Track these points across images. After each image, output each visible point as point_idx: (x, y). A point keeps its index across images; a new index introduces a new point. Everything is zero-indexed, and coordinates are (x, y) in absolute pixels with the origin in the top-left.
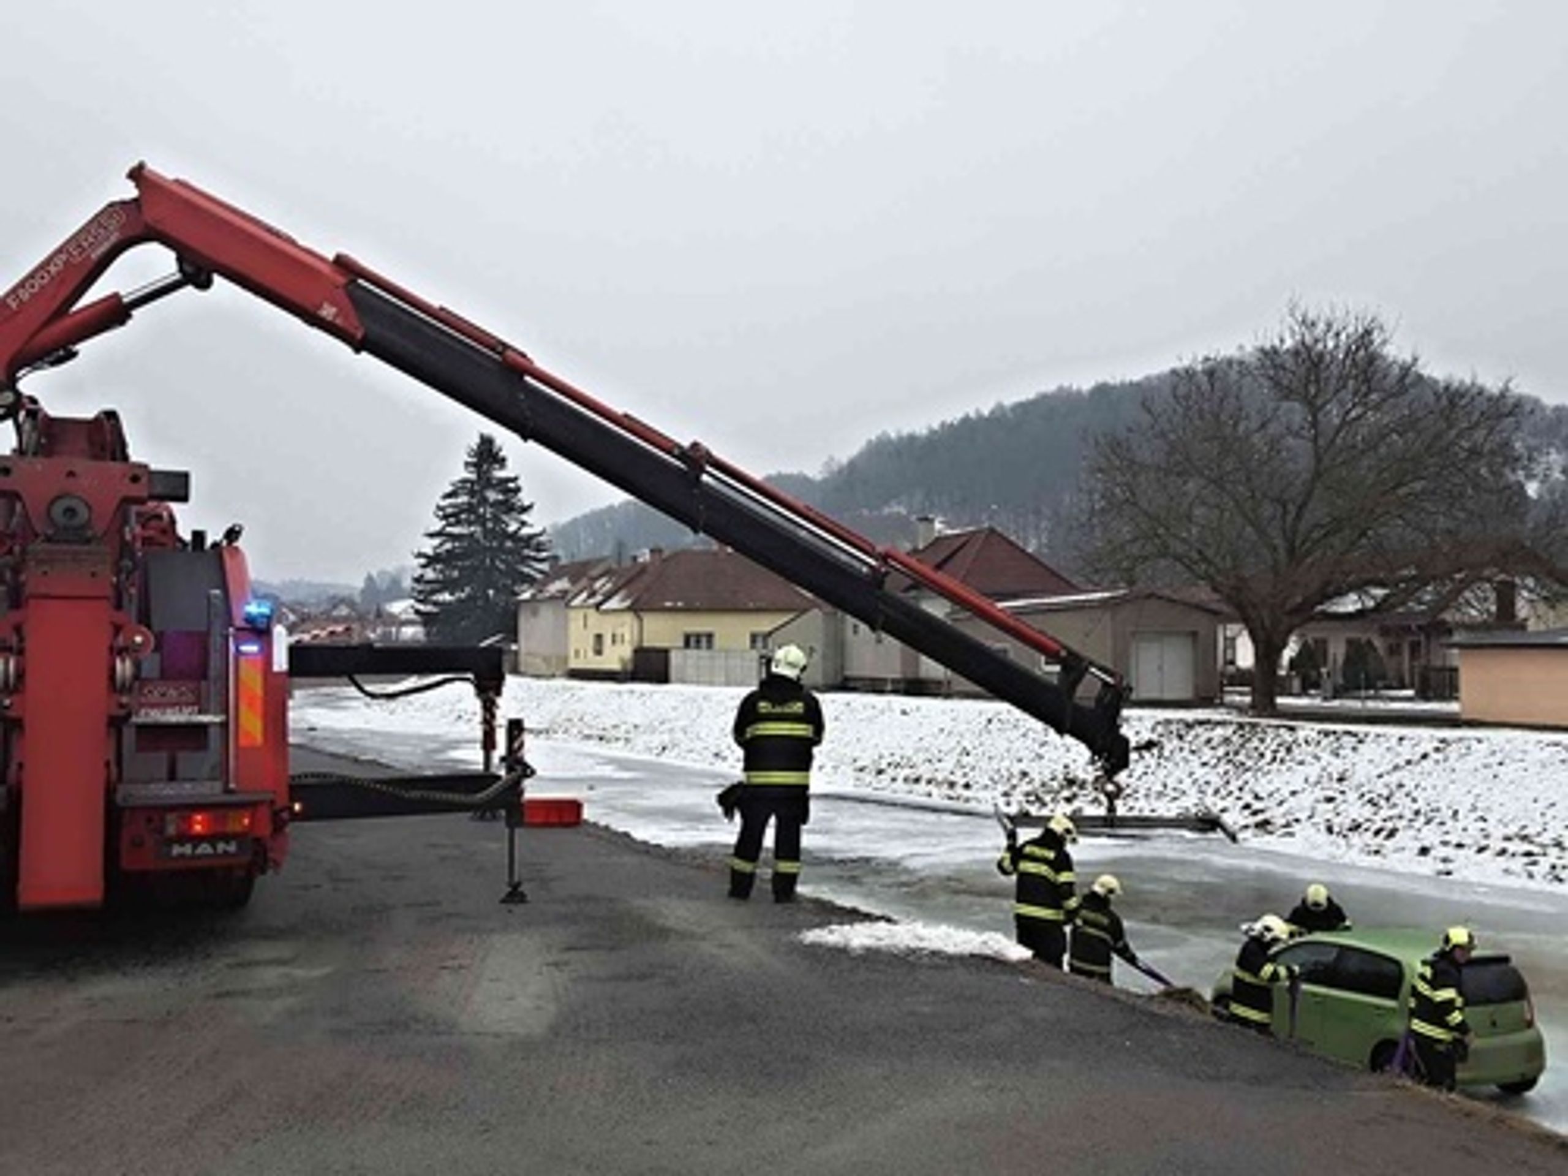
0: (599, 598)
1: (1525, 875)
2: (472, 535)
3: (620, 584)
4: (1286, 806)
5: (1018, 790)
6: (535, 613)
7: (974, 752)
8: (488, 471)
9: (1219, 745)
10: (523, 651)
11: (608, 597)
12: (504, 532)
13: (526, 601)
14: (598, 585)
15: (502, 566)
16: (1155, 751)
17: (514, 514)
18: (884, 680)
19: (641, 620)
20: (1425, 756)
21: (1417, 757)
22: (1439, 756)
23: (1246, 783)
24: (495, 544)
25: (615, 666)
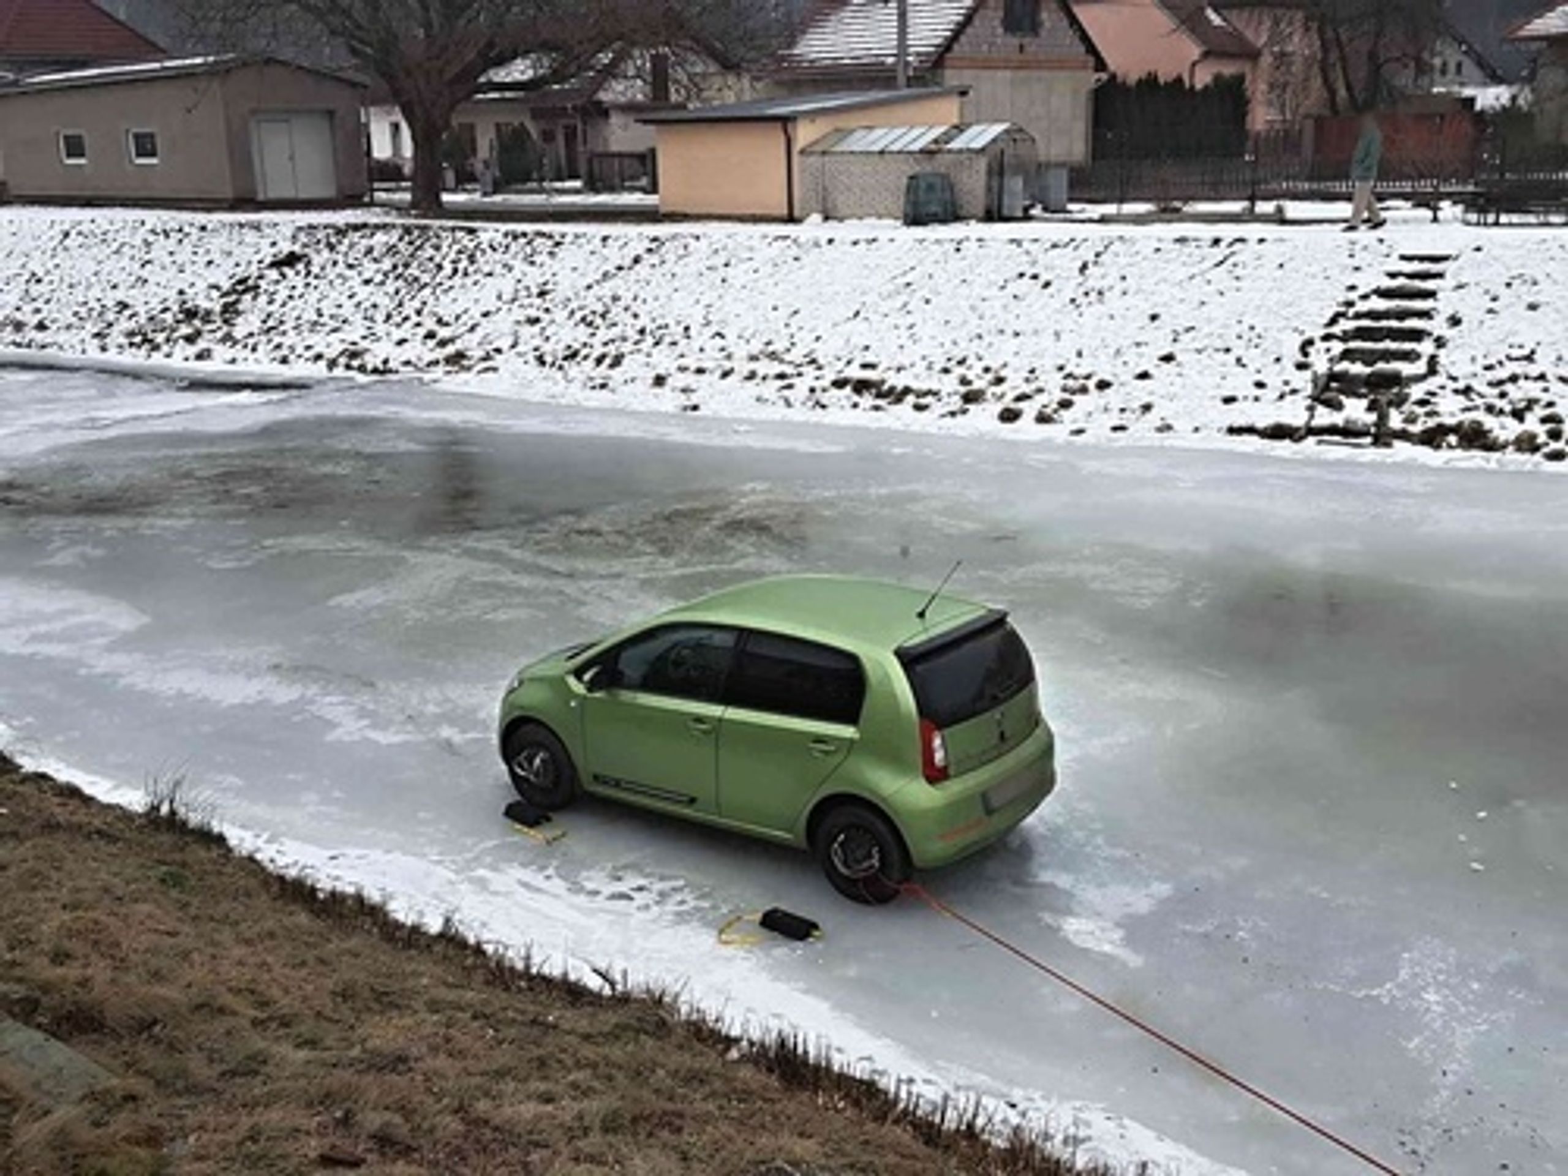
1: (782, 403)
4: (480, 332)
5: (116, 329)
7: (46, 279)
9: (383, 256)
16: (300, 266)
20: (637, 260)
21: (627, 262)
22: (655, 259)
23: (424, 303)
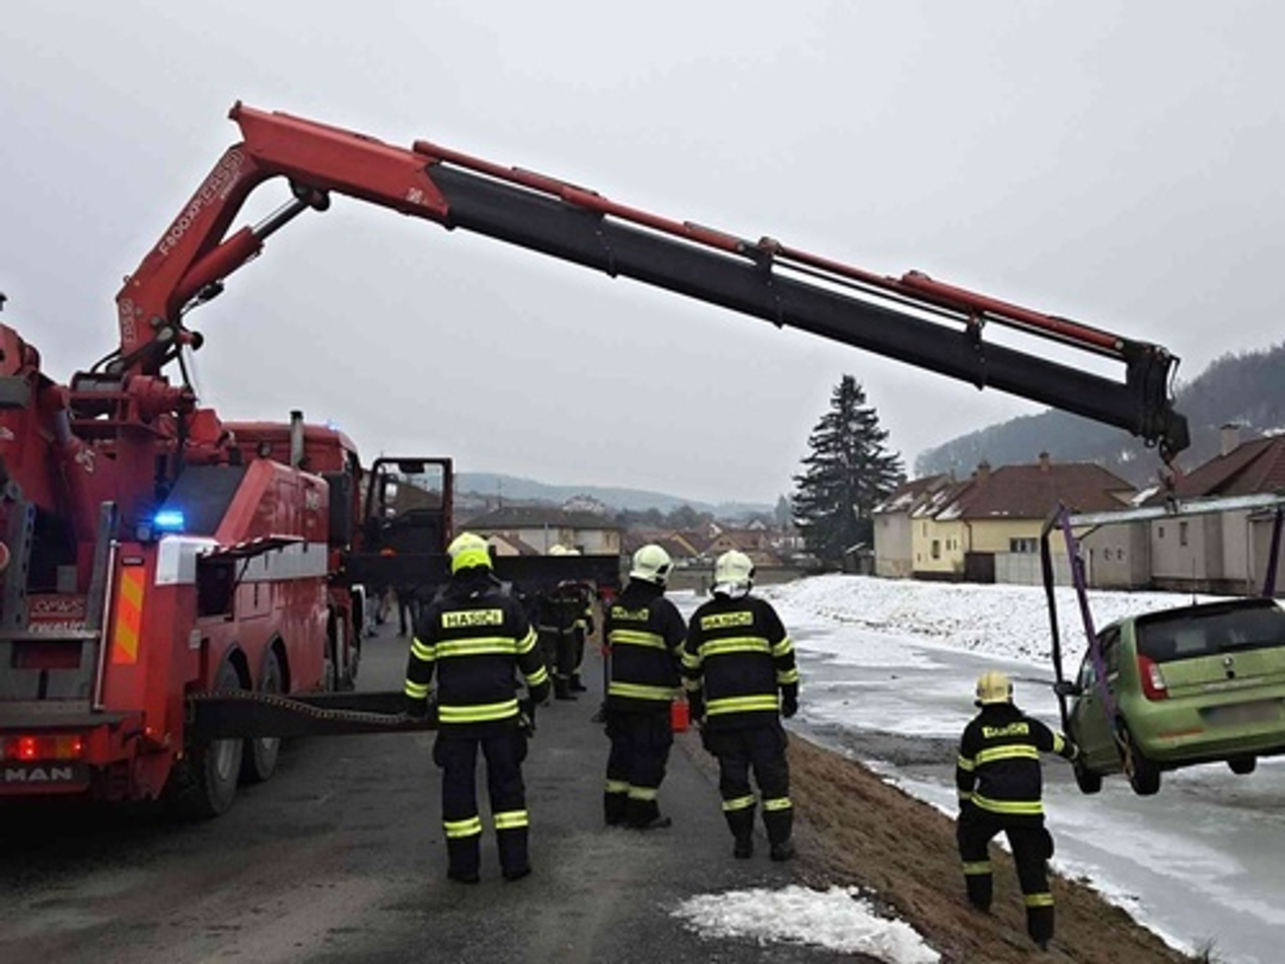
0: (935, 510)
2: (838, 460)
3: (953, 497)
6: (886, 524)
8: (851, 406)
10: (878, 556)
11: (942, 509)
12: (864, 455)
13: (877, 514)
14: (934, 499)
15: (864, 485)
17: (873, 441)
19: (970, 527)
24: (858, 467)
25: (950, 569)
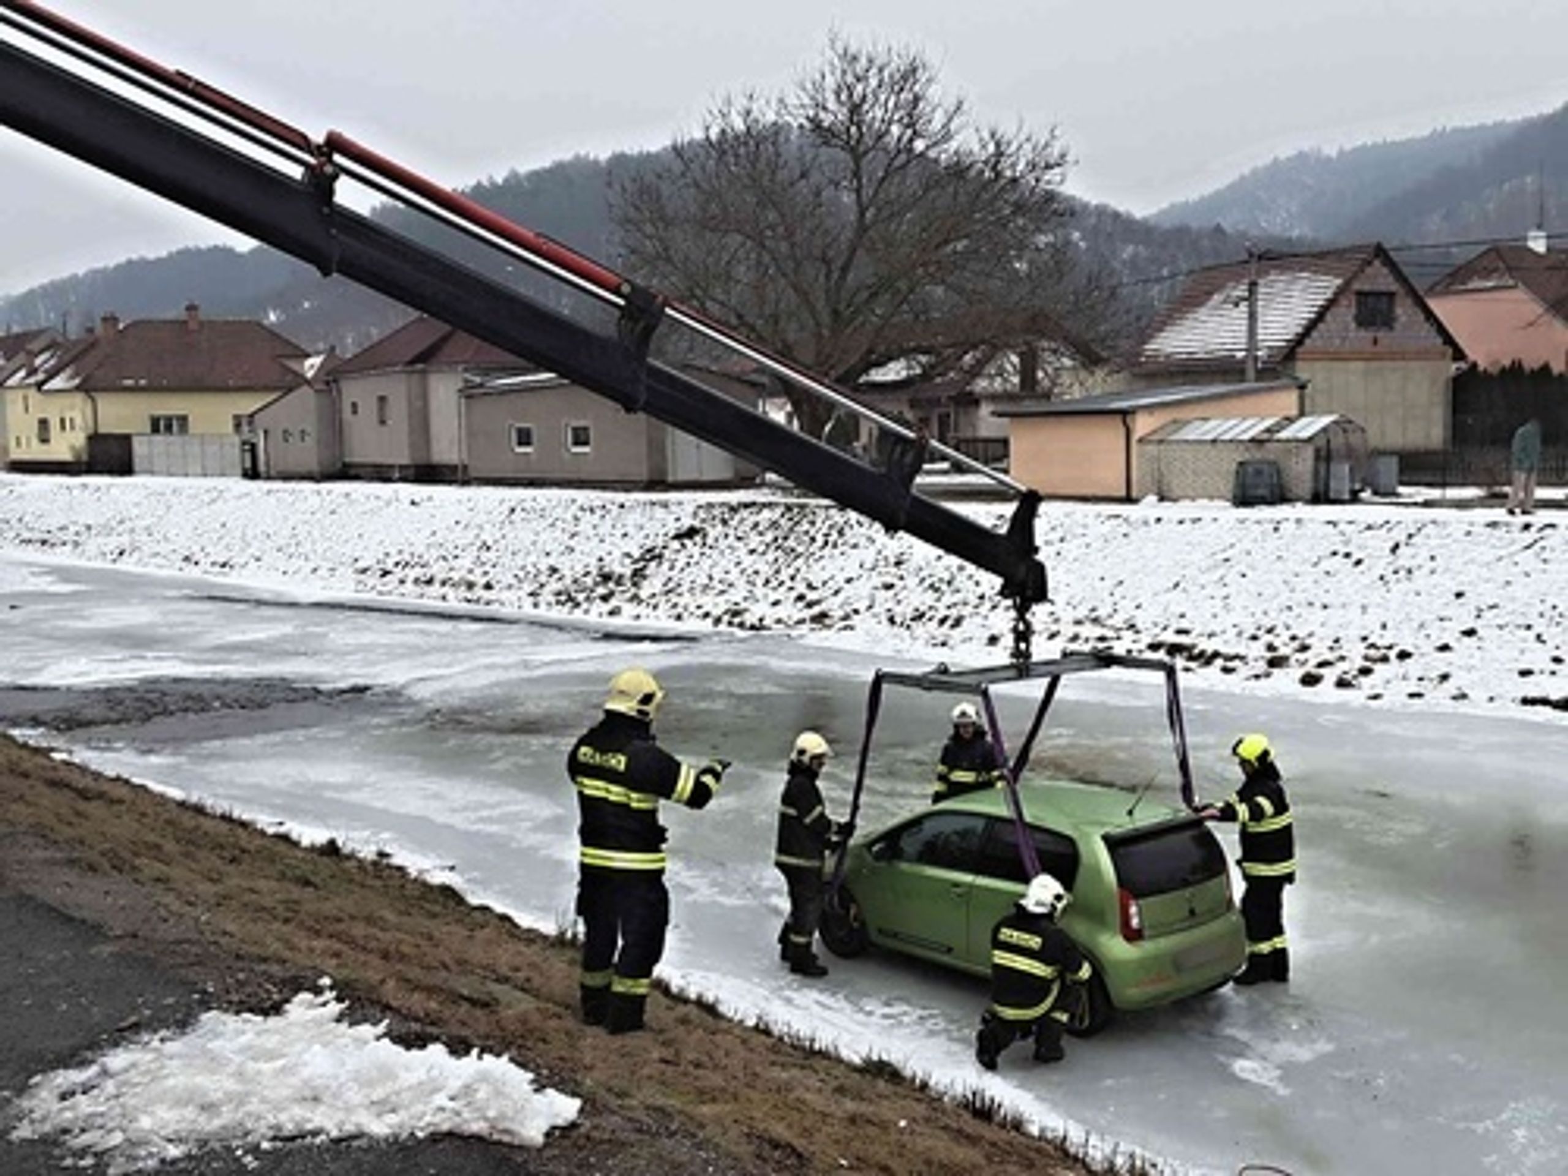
0: (40, 376)
3: (67, 358)
11: (51, 375)
14: (38, 361)
18: (391, 467)
19: (93, 400)
25: (66, 456)
